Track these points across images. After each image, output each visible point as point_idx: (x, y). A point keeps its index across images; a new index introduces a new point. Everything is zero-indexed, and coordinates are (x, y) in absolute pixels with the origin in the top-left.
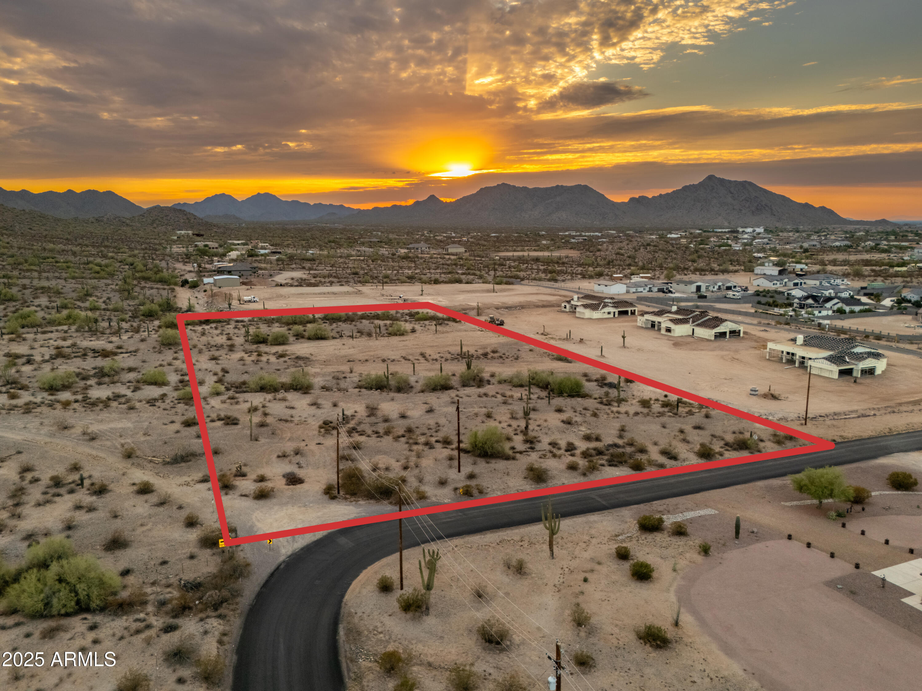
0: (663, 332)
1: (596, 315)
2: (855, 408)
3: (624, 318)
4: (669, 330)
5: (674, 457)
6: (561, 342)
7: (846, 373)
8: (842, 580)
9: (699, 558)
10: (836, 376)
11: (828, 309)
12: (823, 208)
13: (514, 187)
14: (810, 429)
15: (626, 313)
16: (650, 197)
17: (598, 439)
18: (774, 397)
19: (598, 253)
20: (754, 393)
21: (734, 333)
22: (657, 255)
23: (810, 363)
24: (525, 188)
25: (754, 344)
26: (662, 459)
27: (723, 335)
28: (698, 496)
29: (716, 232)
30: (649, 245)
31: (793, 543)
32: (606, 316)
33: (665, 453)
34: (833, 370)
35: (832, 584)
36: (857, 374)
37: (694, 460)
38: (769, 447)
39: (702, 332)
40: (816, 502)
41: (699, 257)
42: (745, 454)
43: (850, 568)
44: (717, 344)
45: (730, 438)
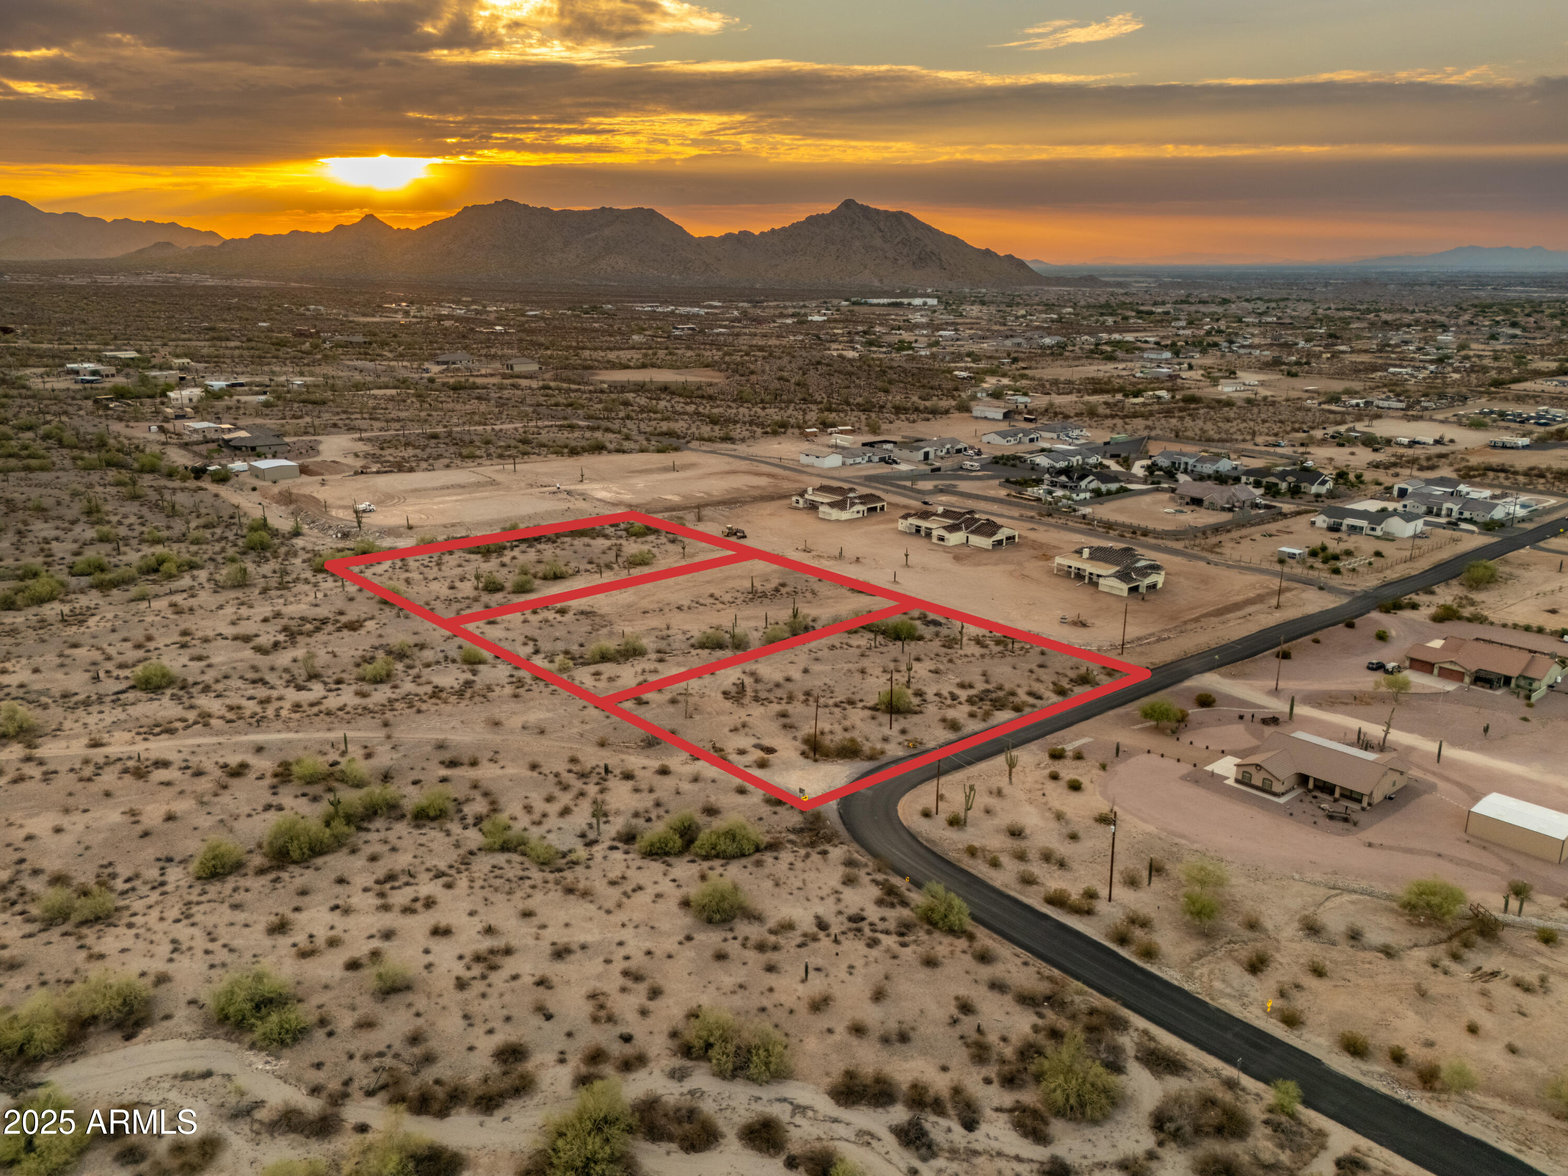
0: (935, 540)
1: (845, 515)
2: (1151, 630)
3: (876, 518)
4: (941, 539)
5: (1040, 698)
6: (832, 563)
7: (1134, 590)
8: (1188, 775)
9: (1102, 773)
10: (1125, 594)
11: (1085, 491)
12: (1010, 257)
13: (526, 206)
14: (1127, 659)
15: (875, 509)
16: (757, 233)
17: (971, 686)
18: (1084, 625)
19: (753, 378)
20: (1063, 621)
21: (1010, 538)
22: (834, 380)
23: (1101, 581)
24: (546, 211)
25: (1032, 552)
26: (1031, 700)
27: (1000, 542)
28: (1074, 728)
29: (871, 305)
30: (819, 363)
31: (1152, 756)
32: (856, 516)
33: (1031, 694)
34: (1122, 588)
35: (1184, 778)
36: (1142, 590)
37: (1055, 699)
38: (1104, 680)
39: (976, 540)
40: (1153, 723)
41: (891, 382)
42: (1087, 689)
43: (1191, 767)
44: (997, 555)
45: (1072, 674)
